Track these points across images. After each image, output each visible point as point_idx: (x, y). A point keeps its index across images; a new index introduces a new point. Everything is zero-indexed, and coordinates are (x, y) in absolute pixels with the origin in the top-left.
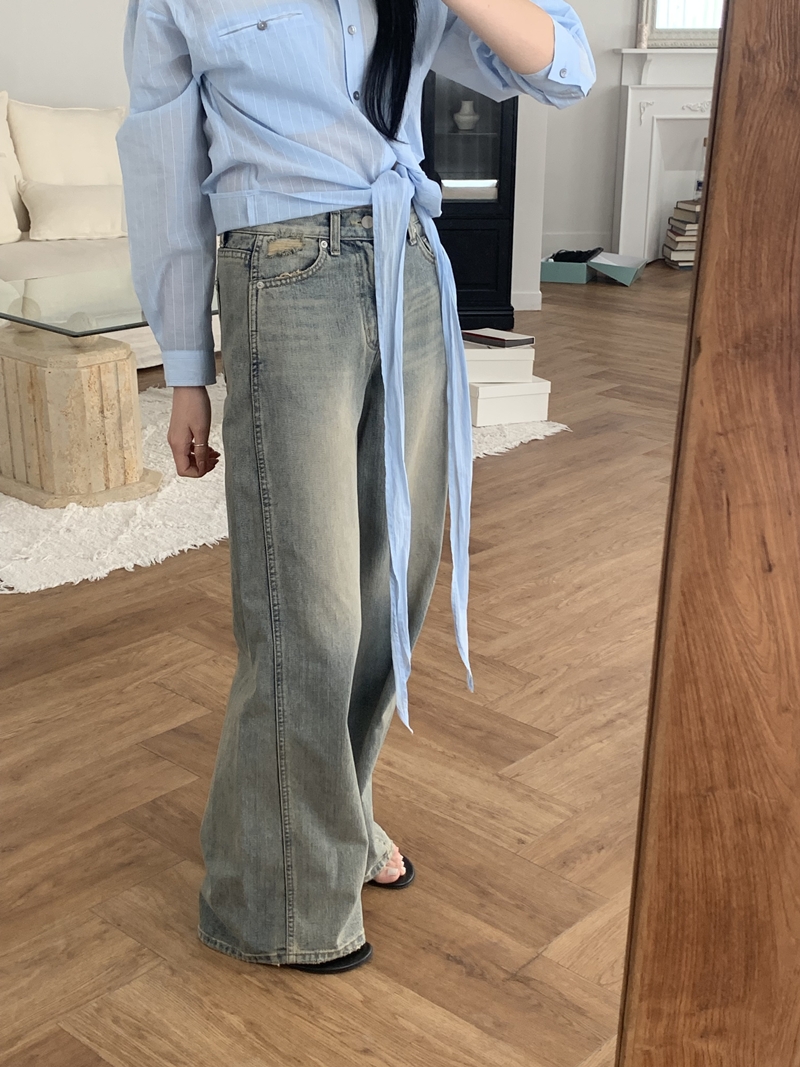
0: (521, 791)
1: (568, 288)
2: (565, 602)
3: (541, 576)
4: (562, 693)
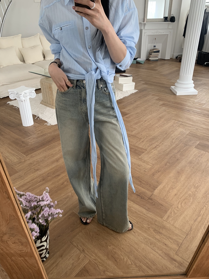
0: (143, 161)
2: (144, 124)
3: (138, 119)
4: (146, 141)
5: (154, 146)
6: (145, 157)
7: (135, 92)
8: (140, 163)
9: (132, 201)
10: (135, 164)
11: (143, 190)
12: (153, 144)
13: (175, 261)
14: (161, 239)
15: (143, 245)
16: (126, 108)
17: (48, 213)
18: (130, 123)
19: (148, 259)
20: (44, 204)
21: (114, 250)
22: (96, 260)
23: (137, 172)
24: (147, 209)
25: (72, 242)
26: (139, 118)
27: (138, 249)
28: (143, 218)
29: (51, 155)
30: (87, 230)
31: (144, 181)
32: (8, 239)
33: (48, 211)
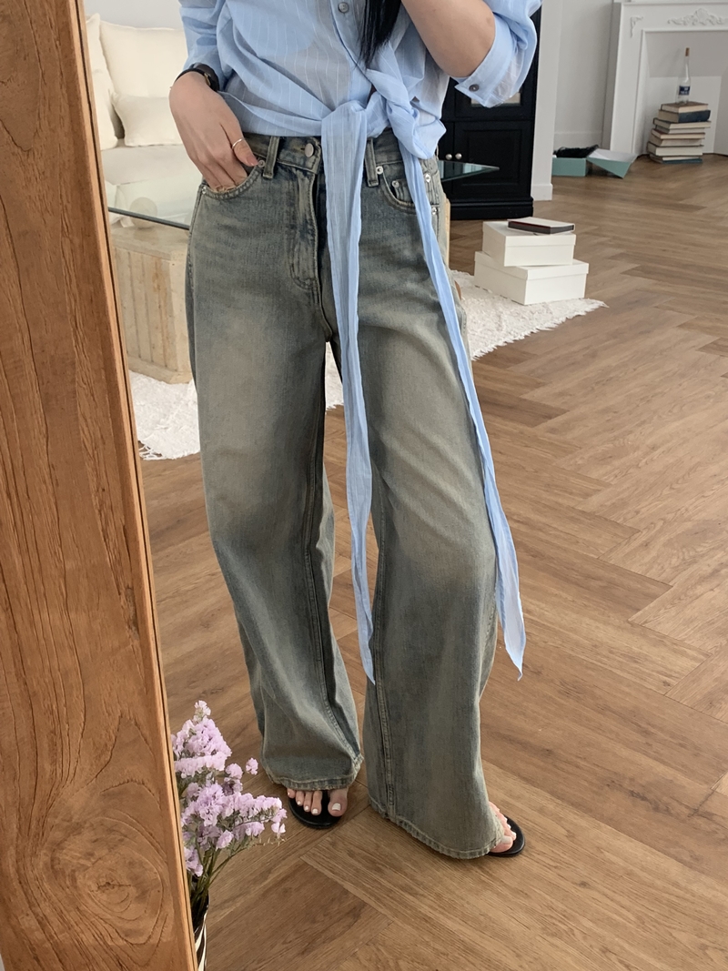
0: (653, 637)
1: (568, 180)
2: (644, 461)
3: (616, 438)
4: (665, 545)
5: (709, 570)
6: (660, 616)
7: (588, 310)
8: (637, 645)
9: (610, 821)
10: (611, 652)
11: (661, 768)
12: (702, 556)
16: (544, 385)
18: (570, 456)
23: (627, 690)
24: (687, 859)
26: (616, 434)
28: (668, 900)
29: (173, 597)
31: (661, 729)
33: (221, 801)
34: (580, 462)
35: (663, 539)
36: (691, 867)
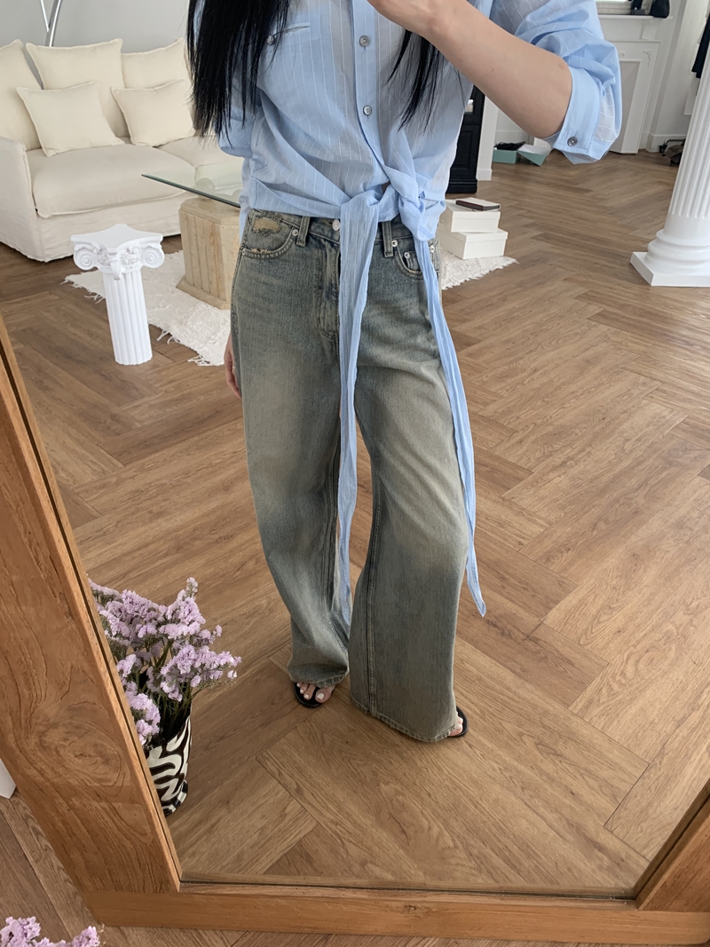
0: (516, 509)
1: (505, 166)
2: (528, 380)
3: (511, 362)
4: (533, 442)
5: (560, 461)
6: (525, 496)
7: (505, 265)
8: (505, 514)
9: (471, 641)
10: (487, 519)
11: (509, 605)
12: (556, 451)
13: (601, 849)
14: (557, 773)
15: (497, 788)
16: (469, 320)
17: (190, 662)
18: (479, 374)
19: (512, 837)
20: (180, 633)
21: (400, 798)
22: (337, 824)
23: (494, 546)
24: (518, 671)
25: (262, 760)
26: (512, 359)
27: (478, 799)
28: (501, 699)
29: (207, 468)
30: (313, 725)
31: (513, 576)
32: (61, 743)
33: (193, 657)
34: (485, 379)
35: (532, 438)
36: (520, 677)
